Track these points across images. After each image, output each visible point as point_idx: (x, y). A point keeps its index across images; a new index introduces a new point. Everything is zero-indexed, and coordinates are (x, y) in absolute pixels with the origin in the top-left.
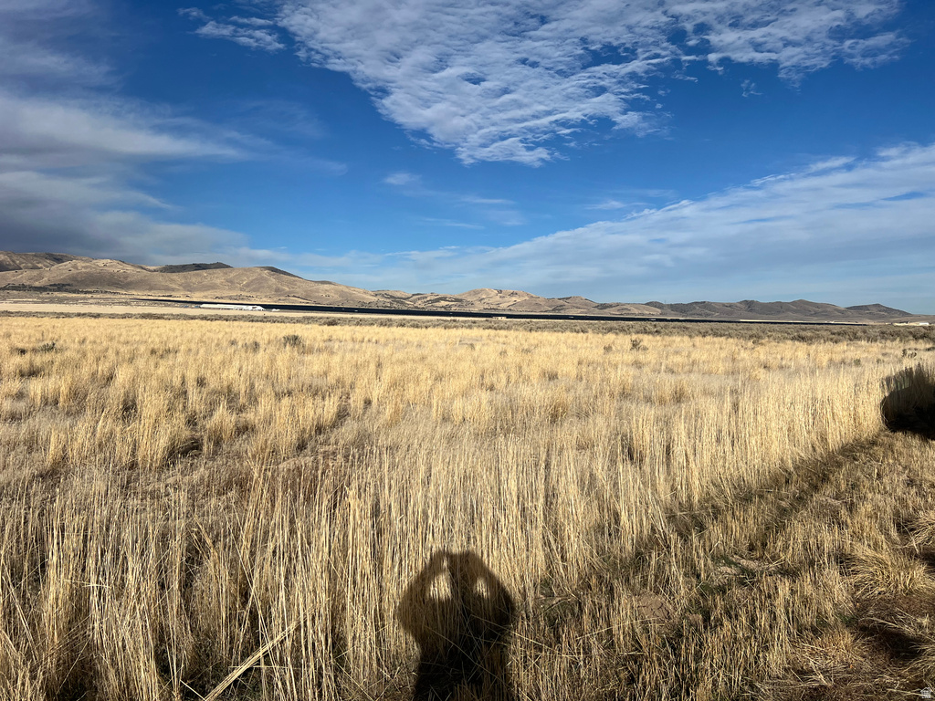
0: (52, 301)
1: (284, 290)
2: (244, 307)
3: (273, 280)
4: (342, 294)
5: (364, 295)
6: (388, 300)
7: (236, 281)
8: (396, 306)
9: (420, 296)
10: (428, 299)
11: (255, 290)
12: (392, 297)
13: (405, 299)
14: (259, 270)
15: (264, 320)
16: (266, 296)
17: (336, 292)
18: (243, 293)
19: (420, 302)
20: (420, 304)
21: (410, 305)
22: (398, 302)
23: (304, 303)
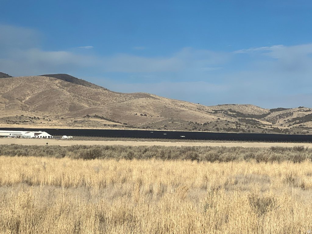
1: (82, 107)
2: (23, 133)
3: (66, 94)
4: (165, 111)
5: (198, 113)
6: (234, 120)
7: (16, 96)
8: (244, 127)
9: (283, 112)
10: (295, 116)
11: (43, 108)
12: (239, 114)
13: (259, 117)
14: (47, 80)
15: (48, 152)
16: (57, 117)
17: (157, 108)
18: (25, 114)
19: (281, 121)
20: (282, 125)
21: (266, 125)
22: (248, 122)
23: (108, 125)
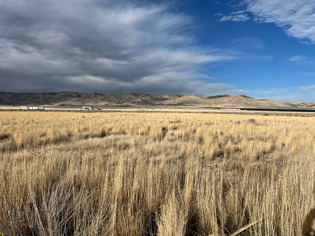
0: (178, 108)
1: (248, 103)
2: (234, 109)
3: (244, 100)
4: (270, 104)
5: (279, 104)
6: (290, 106)
7: (231, 101)
8: (293, 108)
9: (305, 104)
10: (308, 105)
11: (238, 104)
12: (291, 105)
13: (298, 105)
14: (239, 97)
15: (241, 113)
16: (242, 106)
17: (268, 103)
18: (234, 105)
19: (304, 106)
20: (304, 107)
21: (299, 108)
22: (294, 107)
23: (255, 108)
